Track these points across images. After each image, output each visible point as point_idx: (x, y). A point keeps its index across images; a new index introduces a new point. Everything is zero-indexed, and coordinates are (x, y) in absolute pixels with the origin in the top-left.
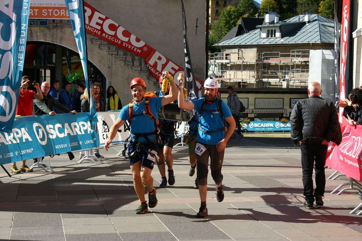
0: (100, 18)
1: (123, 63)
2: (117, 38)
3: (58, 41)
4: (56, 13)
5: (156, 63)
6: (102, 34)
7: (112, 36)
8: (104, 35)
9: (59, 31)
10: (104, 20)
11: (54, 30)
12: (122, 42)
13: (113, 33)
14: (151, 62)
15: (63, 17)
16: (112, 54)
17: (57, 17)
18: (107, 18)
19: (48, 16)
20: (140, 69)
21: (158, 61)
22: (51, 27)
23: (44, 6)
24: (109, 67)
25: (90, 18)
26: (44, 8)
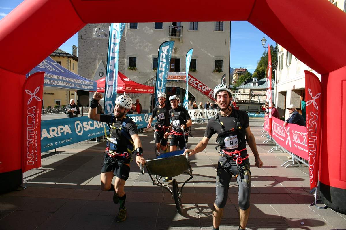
0: (193, 80)
3: (181, 87)
4: (180, 78)
5: (211, 94)
6: (193, 85)
7: (196, 86)
11: (180, 83)
14: (210, 94)
15: (182, 79)
18: (195, 80)
19: (178, 79)
21: (212, 94)
24: (197, 95)
25: (190, 80)
26: (176, 76)
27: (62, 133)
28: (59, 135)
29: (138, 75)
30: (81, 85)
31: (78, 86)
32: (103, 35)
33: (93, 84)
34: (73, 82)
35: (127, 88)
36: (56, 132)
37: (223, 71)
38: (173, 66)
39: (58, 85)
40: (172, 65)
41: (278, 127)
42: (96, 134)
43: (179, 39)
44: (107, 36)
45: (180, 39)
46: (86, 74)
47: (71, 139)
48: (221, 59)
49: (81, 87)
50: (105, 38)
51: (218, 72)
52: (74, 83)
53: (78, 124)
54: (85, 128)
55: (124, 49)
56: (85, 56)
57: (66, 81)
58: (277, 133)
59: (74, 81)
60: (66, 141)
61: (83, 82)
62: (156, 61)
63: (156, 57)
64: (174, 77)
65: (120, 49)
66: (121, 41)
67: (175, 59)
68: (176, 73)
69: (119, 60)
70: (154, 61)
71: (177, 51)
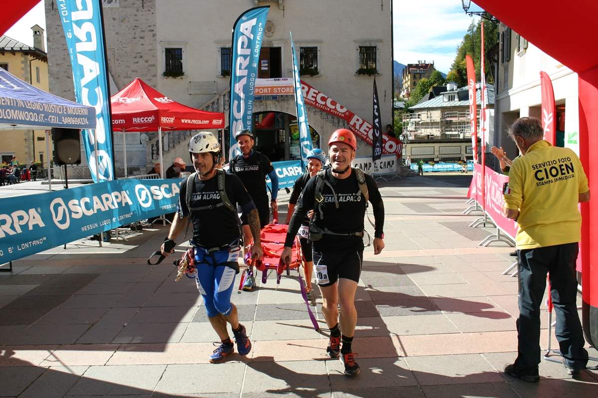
0: (314, 93)
1: (331, 124)
2: (327, 107)
3: (285, 110)
4: (284, 90)
5: (355, 124)
6: (316, 104)
7: (323, 105)
8: (317, 104)
9: (285, 103)
10: (317, 94)
11: (282, 103)
12: (331, 109)
13: (324, 103)
14: (352, 122)
15: (288, 92)
16: (323, 118)
17: (284, 93)
18: (319, 92)
19: (278, 92)
22: (280, 100)
23: (275, 85)
24: (322, 128)
25: (307, 93)
26: (275, 87)
27: (24, 227)
28: (16, 231)
29: (188, 89)
30: (60, 116)
31: (53, 120)
33: (86, 113)
35: (164, 120)
36: (10, 226)
37: (379, 72)
38: (267, 65)
39: (7, 119)
40: (264, 63)
42: (99, 225)
43: (278, 3)
44: (112, 1)
45: (280, 2)
46: (69, 90)
47: (45, 238)
48: (373, 45)
49: (59, 122)
51: (367, 74)
52: (43, 112)
53: (57, 206)
54: (73, 213)
55: (153, 30)
57: (24, 109)
58: (497, 204)
59: (44, 107)
60: (32, 244)
62: (227, 54)
63: (227, 47)
64: (269, 89)
65: (144, 31)
66: (145, 11)
67: (269, 49)
68: (273, 79)
69: (141, 57)
70: (222, 54)
71: (272, 30)
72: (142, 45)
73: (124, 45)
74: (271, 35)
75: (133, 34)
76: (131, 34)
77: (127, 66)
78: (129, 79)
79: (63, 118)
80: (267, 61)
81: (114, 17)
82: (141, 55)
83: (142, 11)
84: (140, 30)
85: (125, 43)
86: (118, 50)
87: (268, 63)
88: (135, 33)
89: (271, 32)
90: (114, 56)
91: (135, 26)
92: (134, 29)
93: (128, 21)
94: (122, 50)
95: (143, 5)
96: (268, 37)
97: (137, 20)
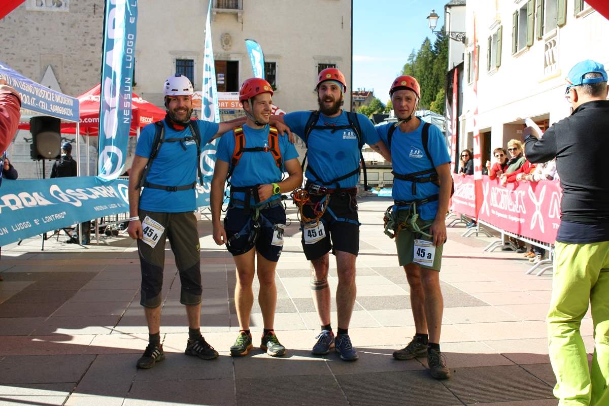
10: (276, 110)
18: (278, 108)
19: (235, 107)
20: (302, 146)
23: (233, 100)
26: (233, 101)
30: (49, 103)
31: (42, 106)
32: (52, 4)
33: (72, 105)
34: (33, 93)
35: (143, 119)
38: (223, 79)
40: (220, 77)
41: (505, 195)
43: (236, 15)
44: (61, 5)
45: (239, 15)
48: (332, 63)
49: (48, 109)
50: (58, 9)
52: (35, 96)
56: (8, 54)
57: (20, 89)
59: (35, 92)
61: (53, 97)
62: (182, 66)
63: (183, 58)
64: (227, 103)
65: (94, 38)
66: (97, 17)
67: (226, 63)
68: (231, 93)
69: (91, 65)
70: (177, 66)
71: (230, 43)
72: (93, 52)
73: (73, 52)
74: (229, 48)
75: (83, 40)
76: (81, 40)
77: (75, 74)
78: (78, 88)
79: (51, 105)
80: (223, 75)
81: (64, 22)
82: (91, 62)
83: (94, 17)
84: (90, 37)
85: (74, 50)
86: (66, 56)
87: (224, 77)
88: (85, 40)
89: (228, 46)
90: (62, 62)
91: (86, 33)
92: (84, 36)
93: (79, 27)
94: (71, 56)
95: (95, 11)
96: (225, 50)
97: (88, 27)
